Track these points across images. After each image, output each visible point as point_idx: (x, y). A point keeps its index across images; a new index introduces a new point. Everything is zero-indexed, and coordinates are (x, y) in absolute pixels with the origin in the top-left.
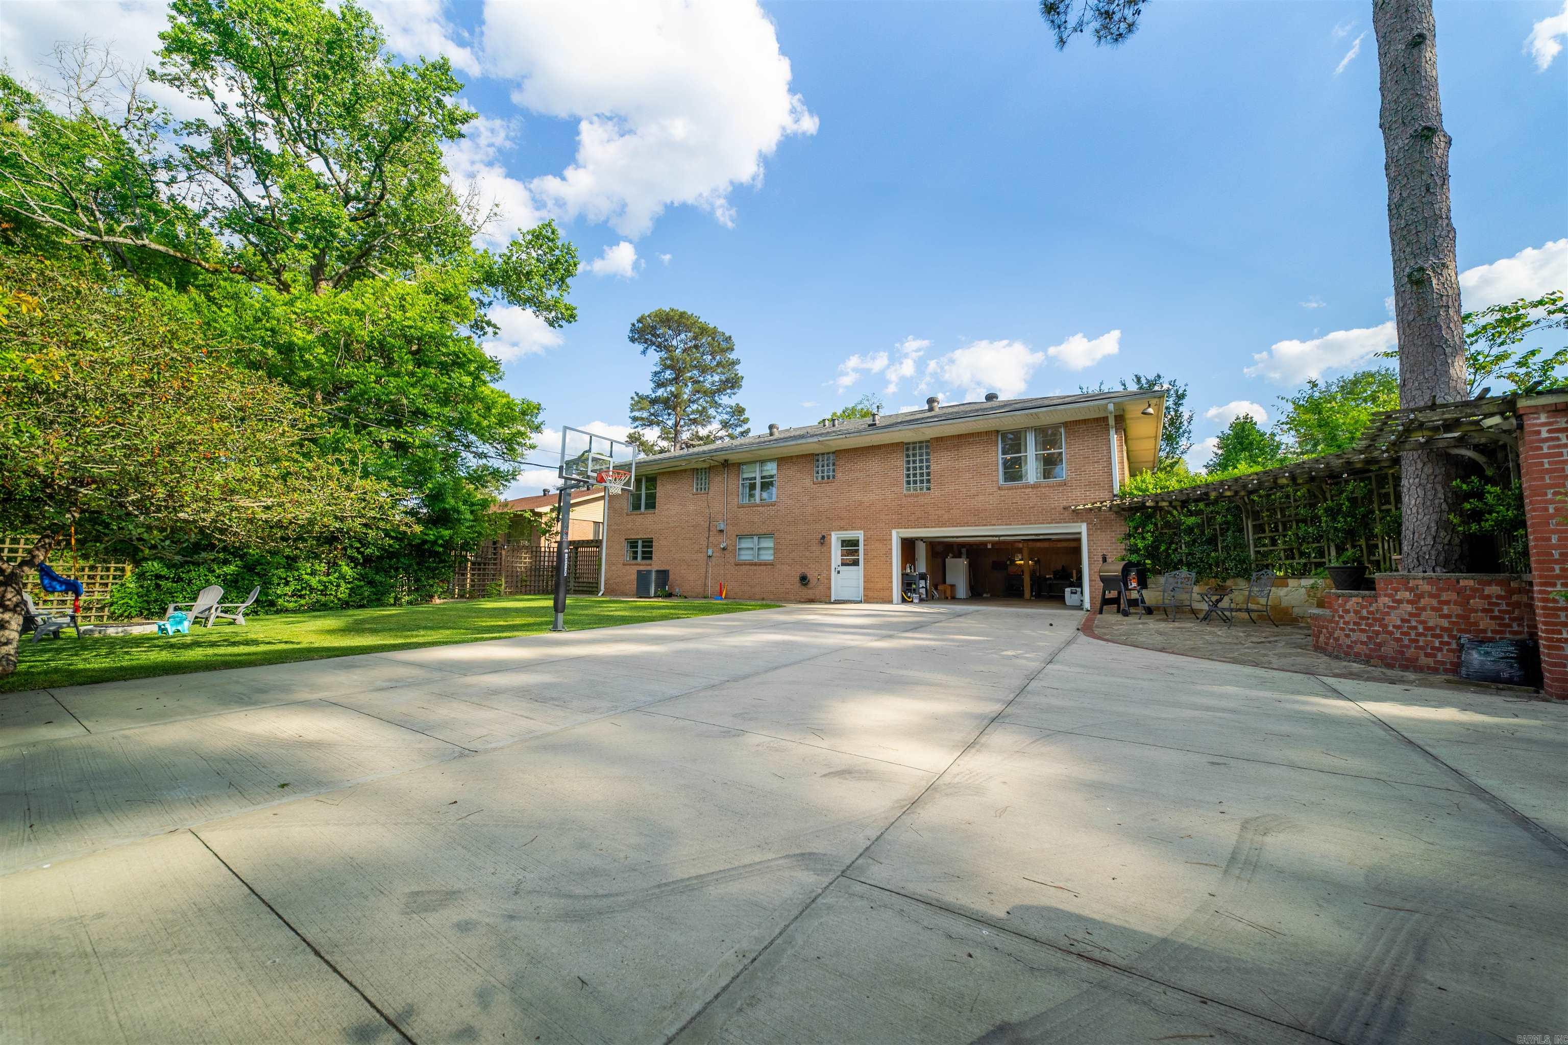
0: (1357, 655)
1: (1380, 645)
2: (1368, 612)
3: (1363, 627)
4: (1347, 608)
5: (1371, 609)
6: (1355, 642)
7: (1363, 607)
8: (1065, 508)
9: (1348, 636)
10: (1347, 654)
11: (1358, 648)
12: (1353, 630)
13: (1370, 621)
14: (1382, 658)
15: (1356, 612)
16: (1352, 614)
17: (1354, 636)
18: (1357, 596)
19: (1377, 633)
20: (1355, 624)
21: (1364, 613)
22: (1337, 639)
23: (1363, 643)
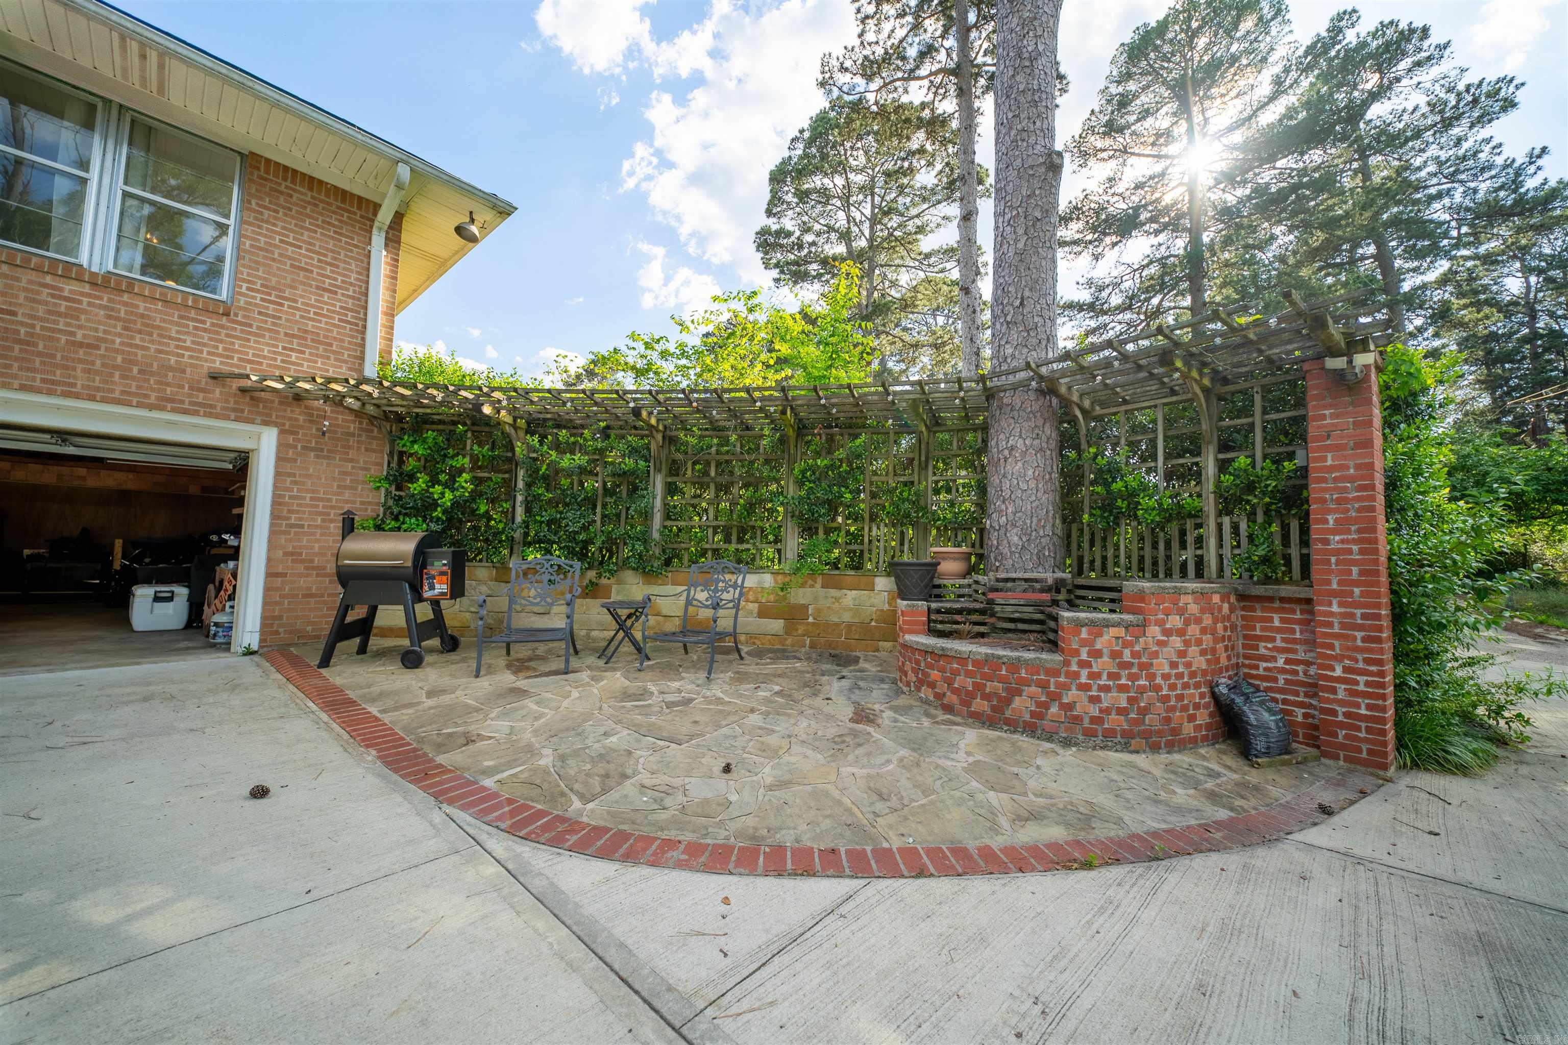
0: (1109, 734)
1: (1144, 712)
2: (1135, 655)
3: (1123, 681)
4: (1098, 646)
5: (1137, 648)
6: (1107, 711)
7: (1126, 645)
8: (215, 377)
9: (1094, 700)
10: (1089, 733)
11: (1114, 721)
12: (1106, 689)
13: (1135, 670)
14: (1146, 735)
15: (1115, 655)
16: (1106, 658)
17: (1107, 700)
18: (1117, 625)
19: (1142, 690)
20: (1111, 676)
21: (1127, 655)
22: (1070, 707)
23: (1121, 711)
